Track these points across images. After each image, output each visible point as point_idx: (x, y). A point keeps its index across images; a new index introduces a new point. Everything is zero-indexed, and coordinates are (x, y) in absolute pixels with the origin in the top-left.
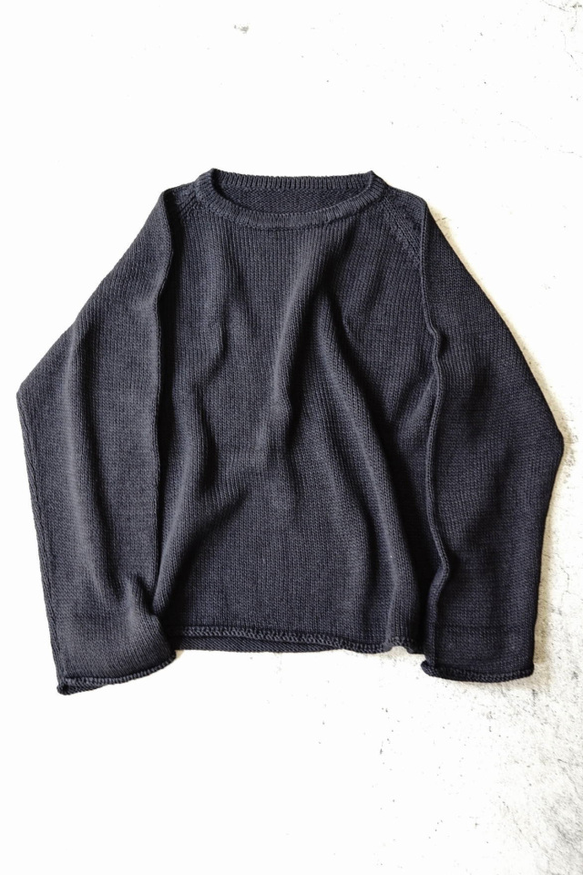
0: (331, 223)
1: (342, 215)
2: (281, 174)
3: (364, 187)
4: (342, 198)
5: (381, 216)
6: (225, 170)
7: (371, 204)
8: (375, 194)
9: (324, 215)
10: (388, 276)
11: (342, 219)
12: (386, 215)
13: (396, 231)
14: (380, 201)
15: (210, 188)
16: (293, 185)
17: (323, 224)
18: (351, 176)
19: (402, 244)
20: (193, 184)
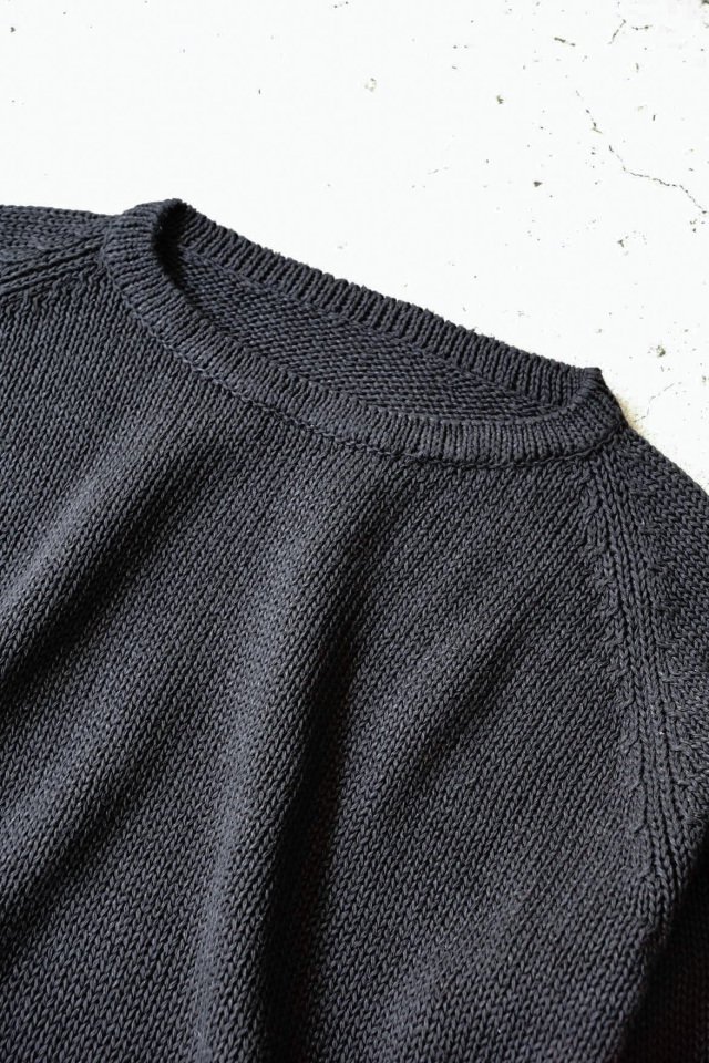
0: (421, 462)
1: (460, 456)
2: (356, 277)
3: (560, 402)
4: (488, 407)
5: (574, 499)
6: (211, 217)
7: (556, 455)
8: (579, 435)
9: (415, 433)
10: (524, 677)
11: (456, 465)
12: (588, 503)
13: (599, 556)
14: (587, 458)
15: (144, 244)
16: (373, 317)
17: (398, 455)
18: (538, 359)
19: (597, 599)
20: (107, 220)
